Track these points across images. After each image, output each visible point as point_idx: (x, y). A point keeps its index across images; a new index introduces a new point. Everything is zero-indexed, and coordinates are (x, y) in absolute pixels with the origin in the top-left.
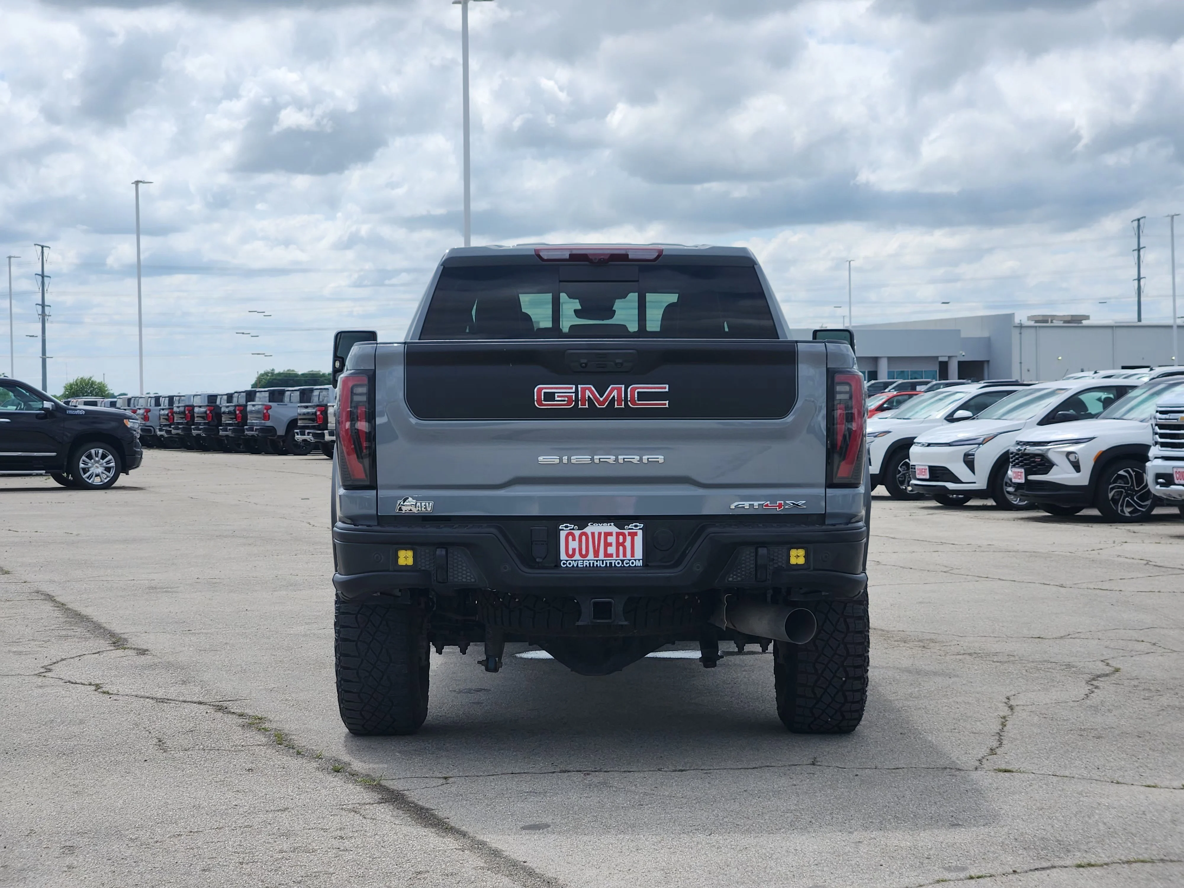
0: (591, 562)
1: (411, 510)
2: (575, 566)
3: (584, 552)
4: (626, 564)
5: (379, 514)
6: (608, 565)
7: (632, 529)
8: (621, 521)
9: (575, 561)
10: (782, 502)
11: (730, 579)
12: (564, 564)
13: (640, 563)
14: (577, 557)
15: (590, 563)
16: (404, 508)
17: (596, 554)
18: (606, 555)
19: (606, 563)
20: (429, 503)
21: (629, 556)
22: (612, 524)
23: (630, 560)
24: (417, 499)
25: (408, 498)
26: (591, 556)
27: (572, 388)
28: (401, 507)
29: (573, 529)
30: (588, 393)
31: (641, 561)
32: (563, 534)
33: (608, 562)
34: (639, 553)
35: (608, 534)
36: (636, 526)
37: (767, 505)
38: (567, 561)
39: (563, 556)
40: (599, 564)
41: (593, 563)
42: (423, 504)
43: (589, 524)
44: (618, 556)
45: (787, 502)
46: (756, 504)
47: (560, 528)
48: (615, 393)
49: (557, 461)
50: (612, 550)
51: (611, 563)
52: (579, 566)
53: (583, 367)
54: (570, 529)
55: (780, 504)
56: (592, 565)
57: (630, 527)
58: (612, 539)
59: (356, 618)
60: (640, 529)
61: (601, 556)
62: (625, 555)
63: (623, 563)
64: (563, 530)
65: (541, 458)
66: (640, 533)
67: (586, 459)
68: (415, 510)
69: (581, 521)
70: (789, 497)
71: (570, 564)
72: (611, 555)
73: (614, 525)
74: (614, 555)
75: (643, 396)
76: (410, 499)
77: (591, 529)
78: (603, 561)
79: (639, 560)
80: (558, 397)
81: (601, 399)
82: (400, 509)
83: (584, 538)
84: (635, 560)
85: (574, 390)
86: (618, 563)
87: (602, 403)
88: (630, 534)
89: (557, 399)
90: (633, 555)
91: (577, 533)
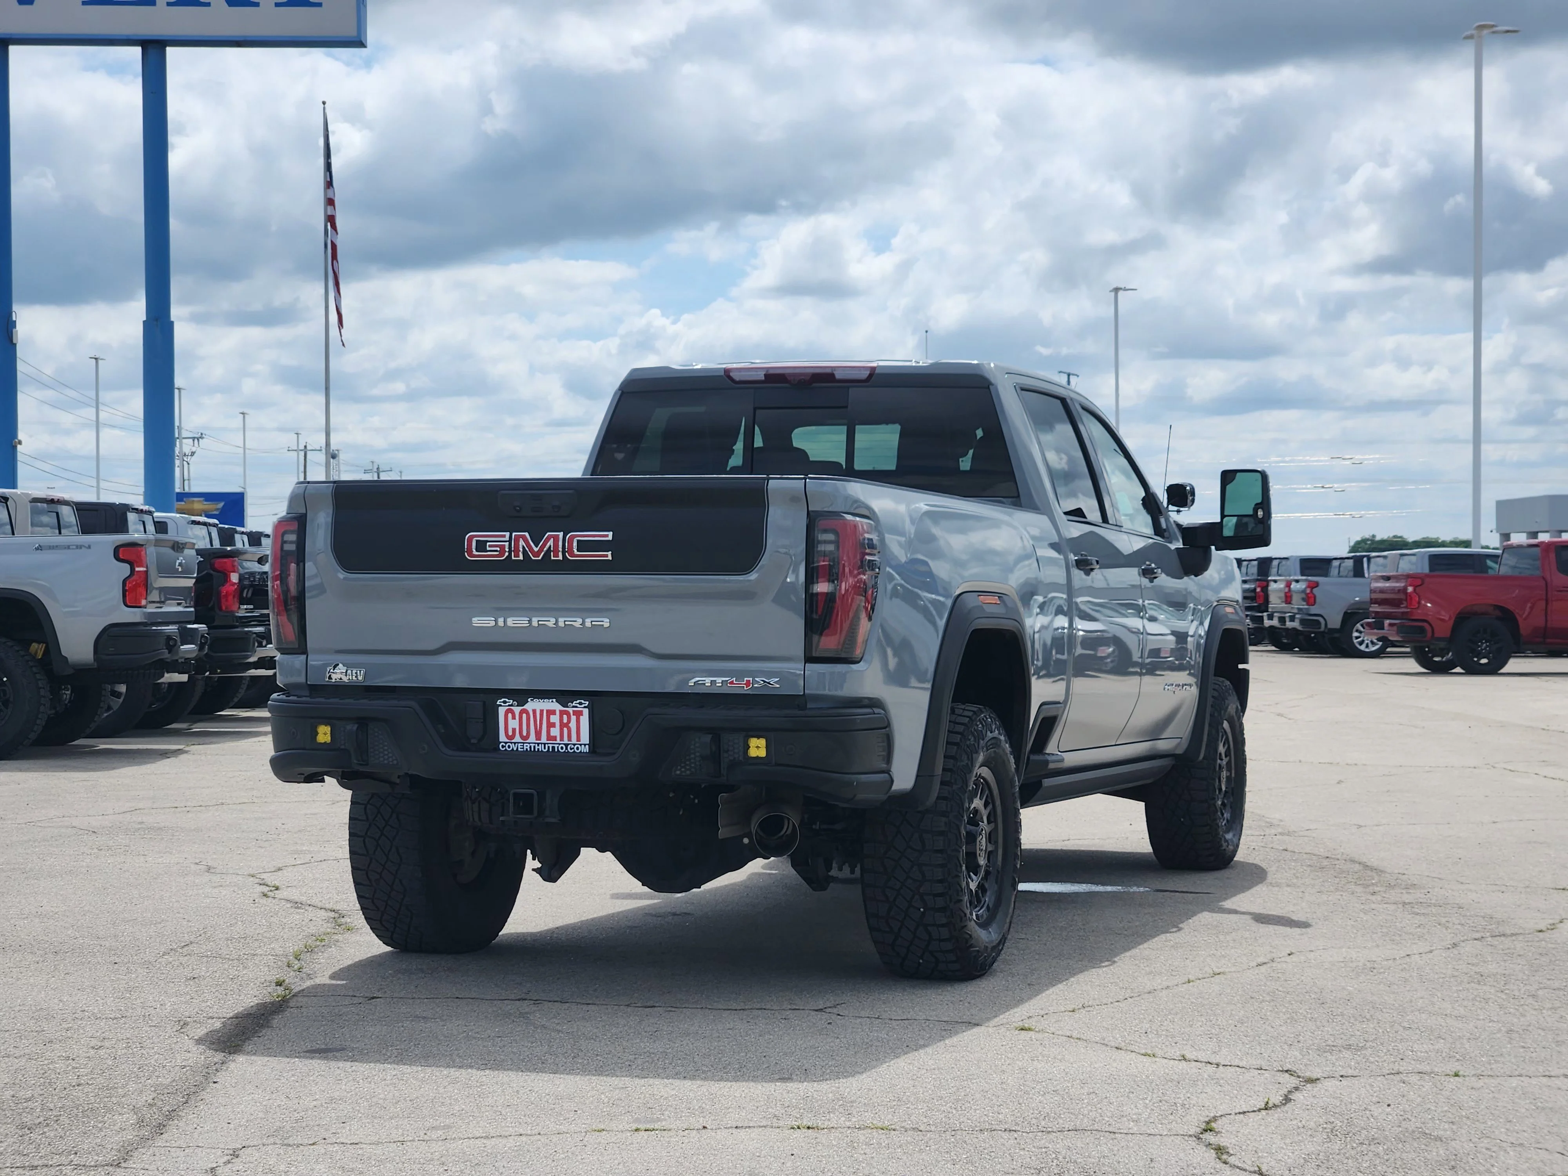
0: (532, 745)
1: (341, 679)
2: (515, 749)
3: (525, 734)
4: (571, 749)
5: (309, 683)
6: (551, 750)
7: (576, 707)
8: (564, 696)
9: (515, 743)
10: (751, 679)
11: (678, 772)
12: (503, 747)
13: (586, 749)
14: (517, 739)
15: (530, 747)
16: (334, 676)
17: (538, 735)
18: (549, 737)
19: (549, 747)
20: (360, 671)
21: (574, 741)
22: (554, 700)
23: (574, 745)
24: (348, 666)
25: (338, 665)
26: (532, 738)
27: (504, 536)
28: (330, 675)
29: (512, 705)
30: (522, 543)
31: (587, 746)
32: (502, 711)
33: (551, 746)
34: (585, 738)
35: (551, 712)
36: (580, 704)
37: (732, 683)
38: (506, 743)
39: (502, 738)
40: (541, 747)
41: (534, 747)
42: (354, 672)
43: (529, 700)
44: (562, 739)
45: (757, 679)
46: (719, 680)
47: (498, 703)
48: (551, 542)
49: (493, 623)
50: (555, 732)
51: (554, 748)
52: (519, 749)
53: (518, 511)
54: (509, 705)
55: (748, 681)
56: (532, 749)
57: (574, 704)
58: (555, 719)
59: (365, 808)
60: (585, 707)
61: (544, 739)
62: (570, 738)
63: (567, 748)
64: (501, 705)
65: (475, 620)
66: (586, 712)
67: (523, 622)
68: (345, 679)
69: (521, 696)
70: (761, 673)
71: (509, 747)
72: (555, 738)
73: (556, 701)
74: (558, 739)
75: (582, 545)
76: (341, 665)
77: (532, 705)
78: (545, 744)
79: (585, 745)
80: (490, 546)
81: (536, 549)
82: (330, 678)
83: (524, 716)
84: (581, 745)
85: (507, 538)
86: (562, 748)
87: (537, 554)
88: (575, 713)
89: (488, 549)
90: (578, 739)
91: (517, 710)
